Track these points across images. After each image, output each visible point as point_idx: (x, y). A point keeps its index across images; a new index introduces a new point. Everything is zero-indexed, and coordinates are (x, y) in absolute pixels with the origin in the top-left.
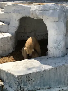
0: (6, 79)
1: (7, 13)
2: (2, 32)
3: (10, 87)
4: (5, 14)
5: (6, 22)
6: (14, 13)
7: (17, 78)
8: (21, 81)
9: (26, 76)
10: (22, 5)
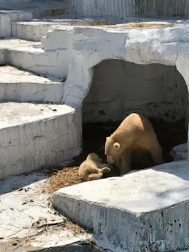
0: (100, 225)
1: (55, 50)
2: (48, 103)
3: (115, 244)
4: (49, 53)
5: (53, 76)
6: (78, 52)
7: (141, 218)
8: (151, 226)
9: (162, 212)
10: (102, 30)
